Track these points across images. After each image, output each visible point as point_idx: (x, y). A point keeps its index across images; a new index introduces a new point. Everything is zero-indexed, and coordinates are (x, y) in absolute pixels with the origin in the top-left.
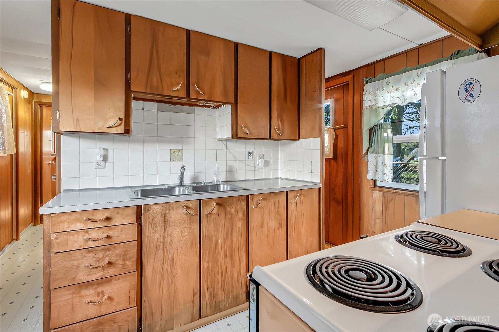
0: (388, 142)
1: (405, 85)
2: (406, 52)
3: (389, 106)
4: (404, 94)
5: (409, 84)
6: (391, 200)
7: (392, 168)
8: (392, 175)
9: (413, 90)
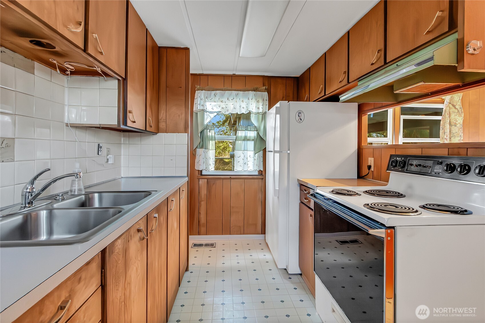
0: (212, 140)
1: (228, 100)
2: (224, 76)
3: (215, 112)
4: (227, 106)
5: (230, 100)
6: (214, 184)
7: (214, 160)
8: (214, 165)
9: (233, 104)
